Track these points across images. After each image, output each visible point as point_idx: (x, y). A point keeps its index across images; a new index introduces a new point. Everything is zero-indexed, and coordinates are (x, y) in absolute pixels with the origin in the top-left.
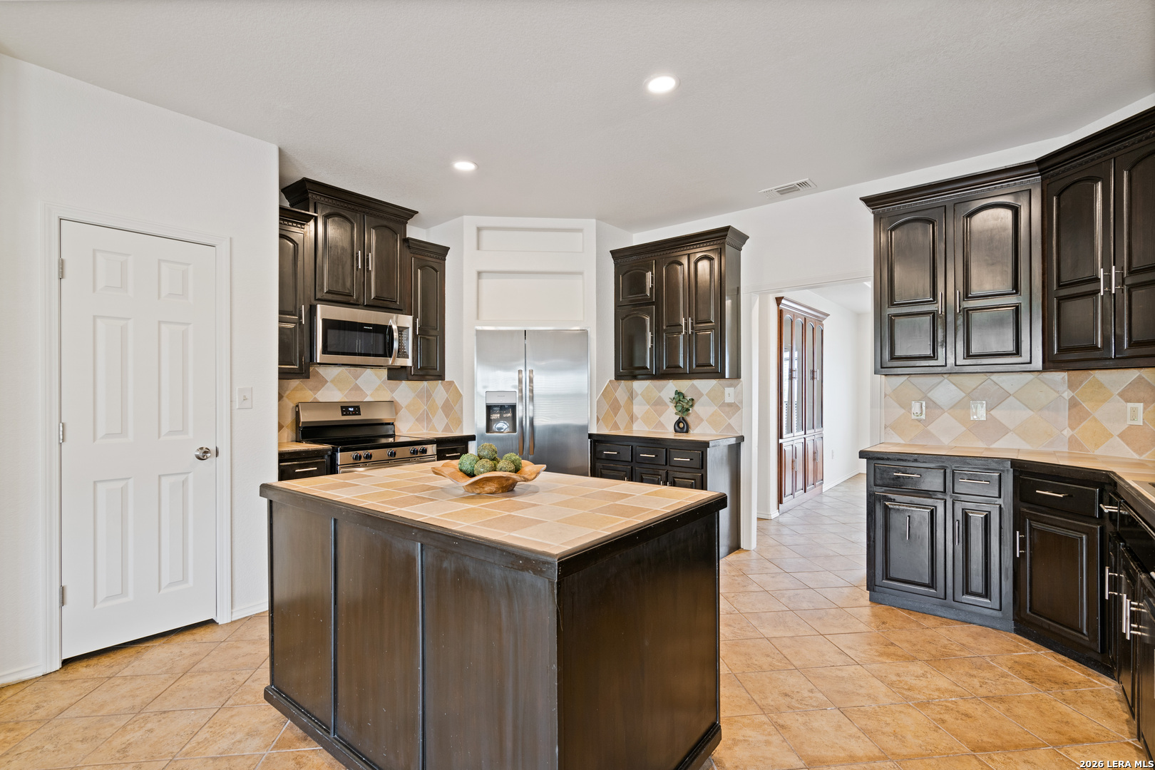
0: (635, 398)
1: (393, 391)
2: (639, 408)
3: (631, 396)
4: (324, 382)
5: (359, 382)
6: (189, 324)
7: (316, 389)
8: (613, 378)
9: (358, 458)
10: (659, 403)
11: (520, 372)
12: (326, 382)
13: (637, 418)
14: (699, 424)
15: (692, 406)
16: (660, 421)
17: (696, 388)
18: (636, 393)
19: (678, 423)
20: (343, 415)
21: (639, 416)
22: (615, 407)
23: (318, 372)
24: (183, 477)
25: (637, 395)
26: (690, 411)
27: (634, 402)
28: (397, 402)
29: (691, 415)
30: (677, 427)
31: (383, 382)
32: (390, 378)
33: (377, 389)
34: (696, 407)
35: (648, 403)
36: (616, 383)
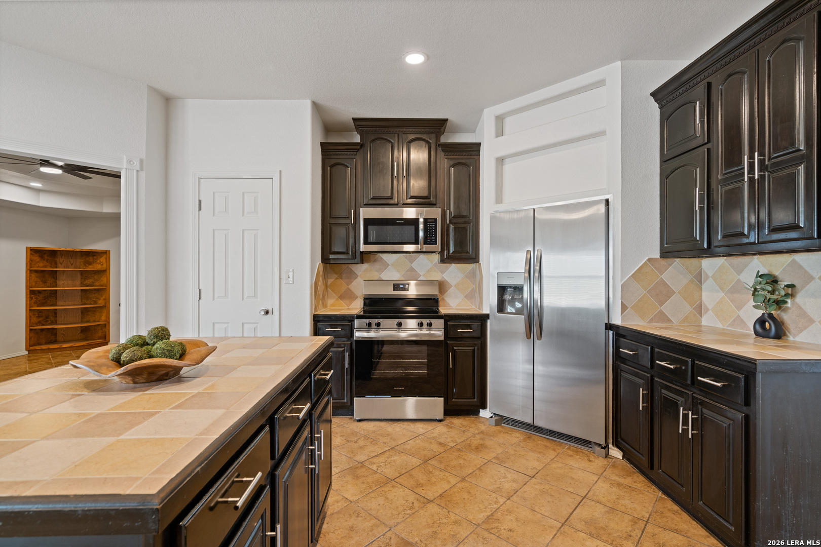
0: (705, 281)
1: (443, 272)
2: (710, 296)
3: (699, 278)
4: (386, 265)
5: (414, 265)
6: (258, 230)
7: (381, 271)
8: (657, 255)
9: (370, 324)
10: (737, 288)
11: (528, 252)
12: (389, 265)
13: (707, 310)
14: (806, 328)
15: (792, 296)
16: (738, 316)
17: (800, 267)
18: (707, 275)
19: (761, 321)
20: (394, 290)
21: (710, 307)
22: (663, 293)
23: (382, 258)
24: (254, 325)
25: (707, 277)
26: (789, 305)
27: (703, 287)
28: (447, 281)
29: (790, 311)
30: (758, 327)
31: (435, 265)
32: (443, 261)
33: (429, 271)
34: (799, 299)
35: (722, 289)
36: (664, 262)
